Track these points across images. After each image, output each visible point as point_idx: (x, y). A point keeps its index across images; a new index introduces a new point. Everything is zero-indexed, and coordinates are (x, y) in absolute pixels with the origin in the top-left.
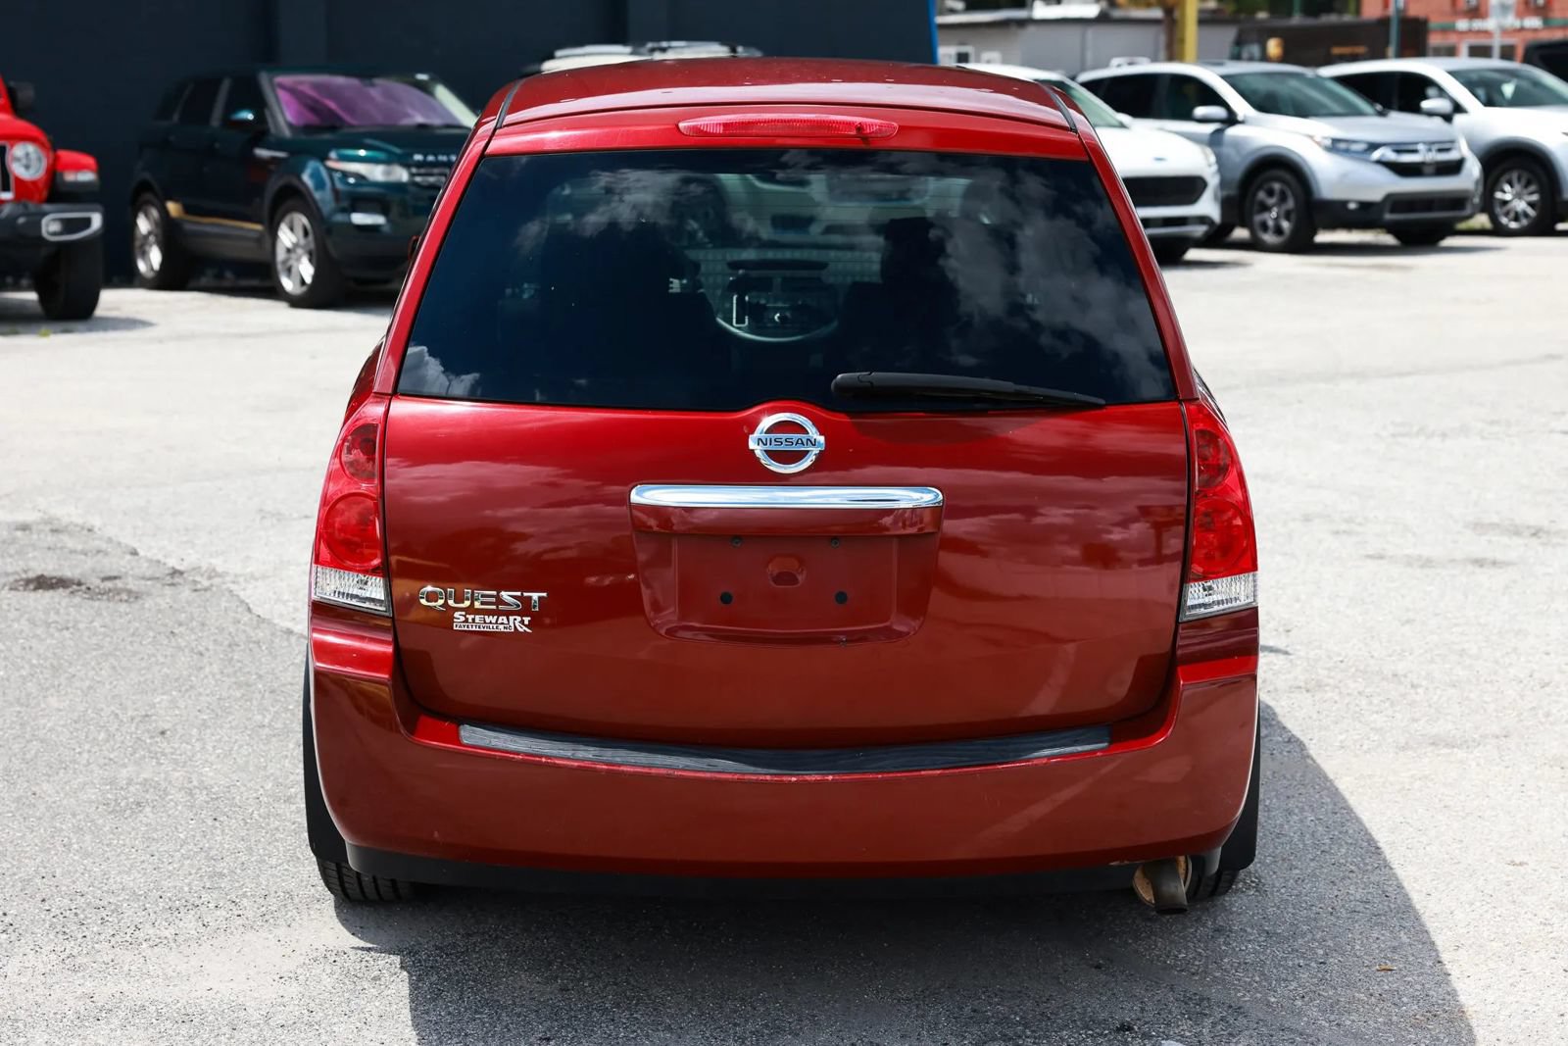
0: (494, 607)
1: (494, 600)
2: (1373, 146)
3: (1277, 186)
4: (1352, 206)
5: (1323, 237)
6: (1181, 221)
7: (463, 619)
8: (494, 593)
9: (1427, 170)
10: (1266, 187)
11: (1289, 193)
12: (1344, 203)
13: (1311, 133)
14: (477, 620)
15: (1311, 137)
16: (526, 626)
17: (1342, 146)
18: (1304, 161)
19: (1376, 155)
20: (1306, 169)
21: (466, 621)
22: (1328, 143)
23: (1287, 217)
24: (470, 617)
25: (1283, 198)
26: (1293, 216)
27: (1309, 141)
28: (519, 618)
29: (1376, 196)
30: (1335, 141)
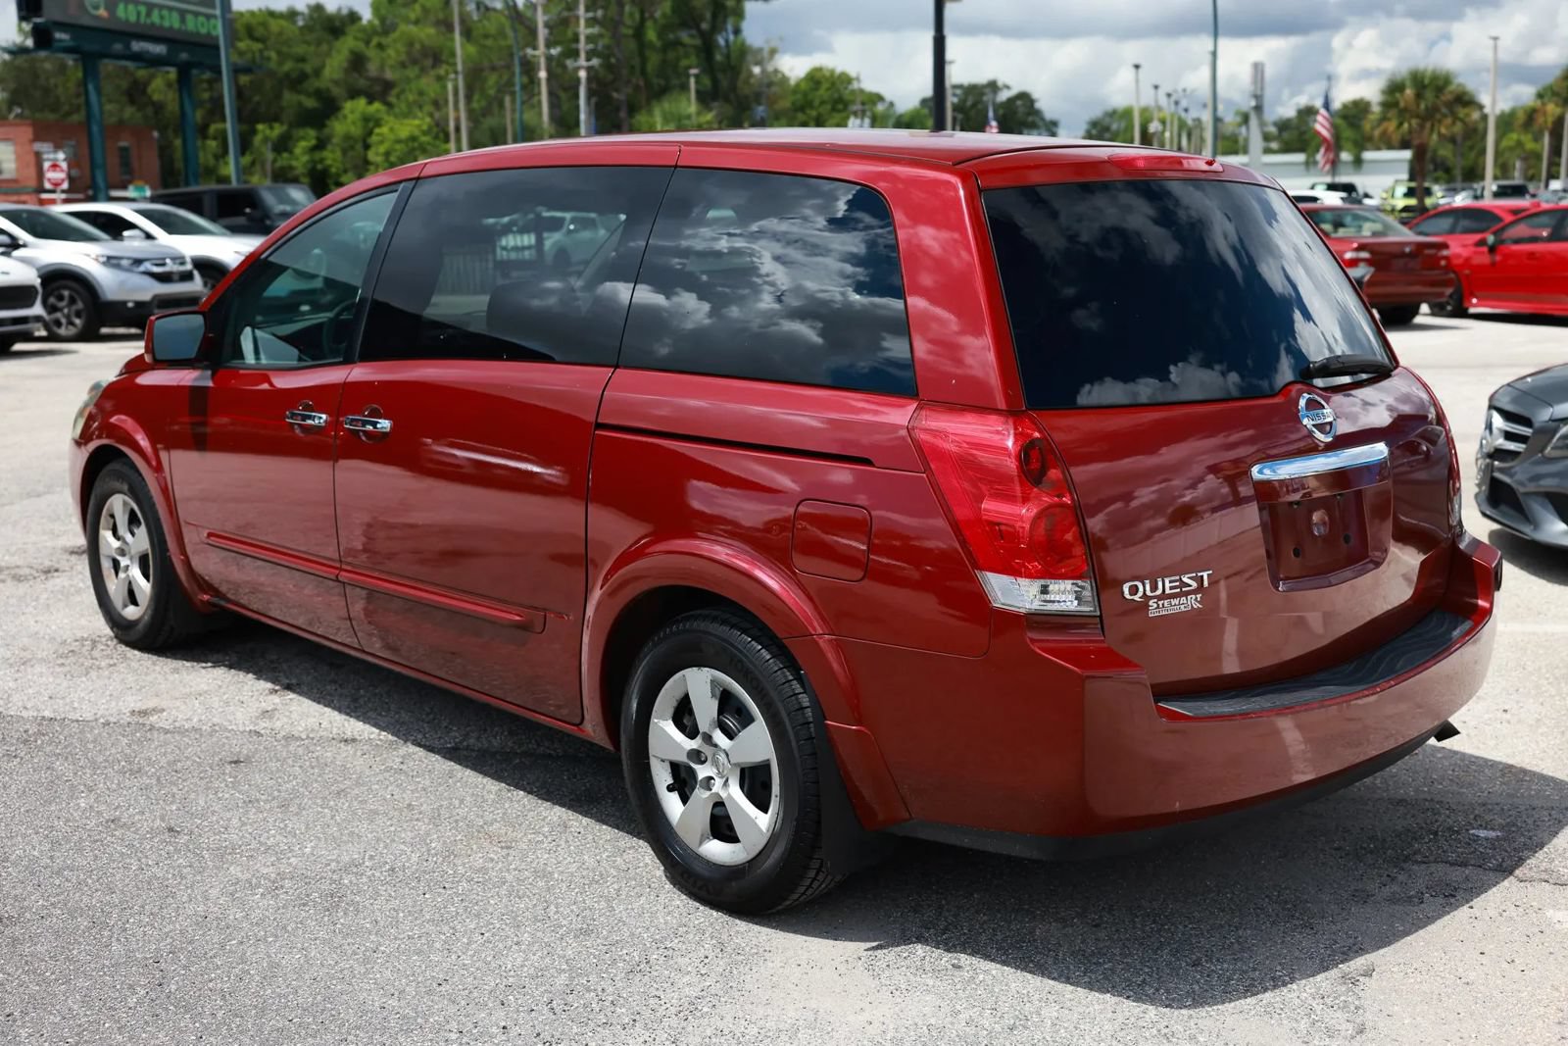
0: (1179, 590)
1: (1178, 584)
2: (138, 262)
3: (66, 293)
4: (130, 305)
5: (105, 330)
6: (24, 320)
7: (1155, 605)
8: (1178, 578)
9: (176, 277)
10: (56, 293)
11: (76, 296)
12: (124, 303)
13: (88, 253)
14: (1166, 605)
15: (88, 255)
16: (1199, 602)
17: (114, 261)
18: (89, 273)
19: (142, 268)
20: (90, 279)
21: (1158, 607)
22: (105, 259)
23: (78, 314)
24: (1160, 603)
25: (72, 301)
26: (84, 315)
27: (87, 258)
28: (1194, 597)
29: (146, 297)
30: (109, 258)
